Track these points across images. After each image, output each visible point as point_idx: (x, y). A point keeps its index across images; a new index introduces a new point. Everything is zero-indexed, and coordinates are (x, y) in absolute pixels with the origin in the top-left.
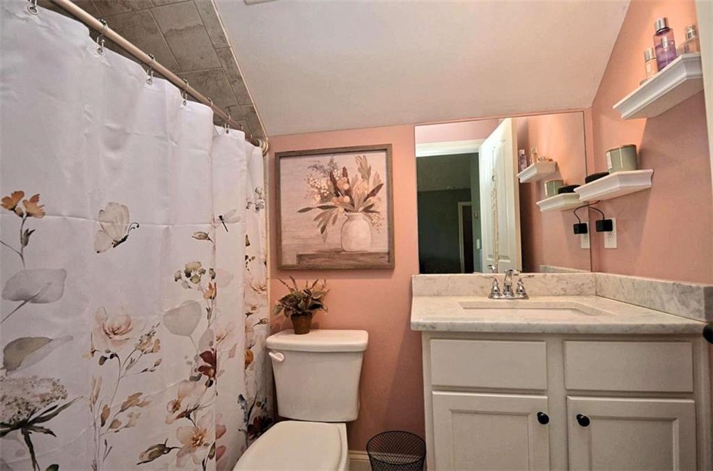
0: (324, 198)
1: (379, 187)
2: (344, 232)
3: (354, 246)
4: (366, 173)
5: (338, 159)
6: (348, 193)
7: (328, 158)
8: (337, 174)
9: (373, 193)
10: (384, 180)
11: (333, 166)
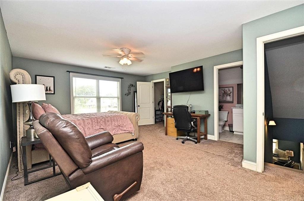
0: (223, 94)
1: (231, 92)
2: (226, 98)
3: (227, 100)
4: (229, 90)
5: (225, 88)
6: (227, 93)
7: (224, 88)
8: (225, 91)
9: (230, 93)
10: (232, 91)
11: (224, 89)
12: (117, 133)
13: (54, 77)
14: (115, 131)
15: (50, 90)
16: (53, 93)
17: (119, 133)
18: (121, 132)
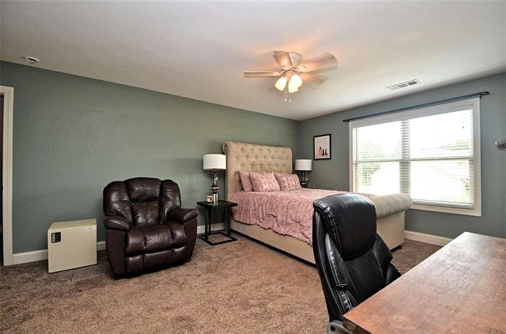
12: (292, 234)
13: (330, 135)
14: (291, 228)
15: (326, 154)
16: (329, 157)
17: (296, 235)
18: (300, 236)
